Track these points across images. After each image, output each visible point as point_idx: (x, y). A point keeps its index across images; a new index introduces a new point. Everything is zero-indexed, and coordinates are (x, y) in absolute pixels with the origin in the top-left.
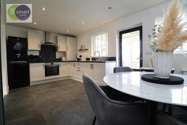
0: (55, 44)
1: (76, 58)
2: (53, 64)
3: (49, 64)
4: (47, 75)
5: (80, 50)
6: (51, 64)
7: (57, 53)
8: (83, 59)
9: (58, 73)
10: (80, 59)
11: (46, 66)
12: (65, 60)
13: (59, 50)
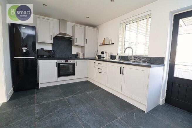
0: (71, 36)
1: (97, 55)
2: (68, 61)
3: (63, 61)
4: (59, 75)
5: (103, 44)
6: (66, 61)
7: (73, 47)
8: (107, 57)
9: (73, 74)
10: (102, 56)
11: (59, 64)
12: (83, 57)
13: (76, 44)
